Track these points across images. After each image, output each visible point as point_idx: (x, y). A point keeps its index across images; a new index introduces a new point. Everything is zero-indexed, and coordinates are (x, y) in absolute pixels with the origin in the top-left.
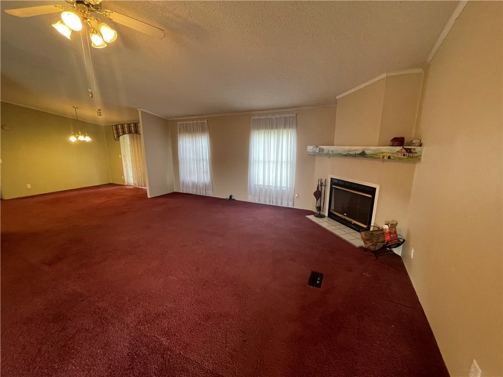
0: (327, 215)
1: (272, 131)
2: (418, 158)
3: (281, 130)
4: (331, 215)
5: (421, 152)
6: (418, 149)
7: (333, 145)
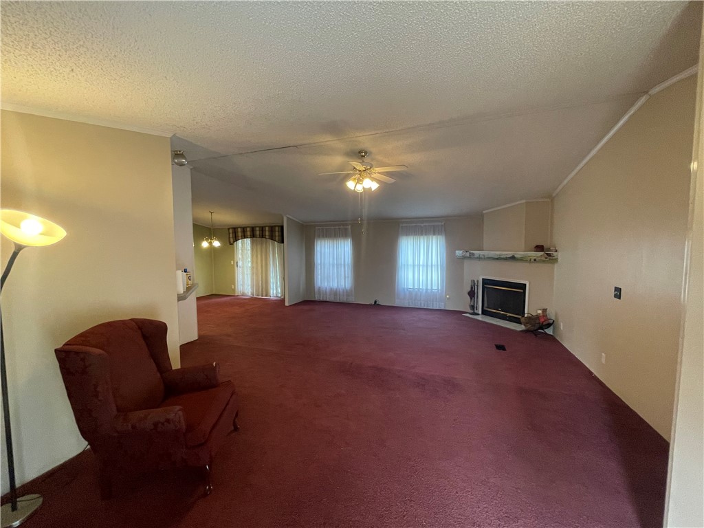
0: (480, 312)
1: (422, 237)
2: (556, 260)
3: (430, 237)
4: (484, 312)
5: (557, 255)
6: (555, 254)
7: (483, 250)
